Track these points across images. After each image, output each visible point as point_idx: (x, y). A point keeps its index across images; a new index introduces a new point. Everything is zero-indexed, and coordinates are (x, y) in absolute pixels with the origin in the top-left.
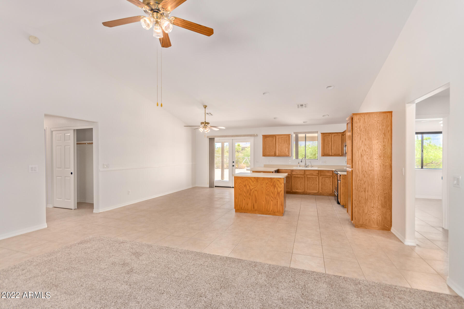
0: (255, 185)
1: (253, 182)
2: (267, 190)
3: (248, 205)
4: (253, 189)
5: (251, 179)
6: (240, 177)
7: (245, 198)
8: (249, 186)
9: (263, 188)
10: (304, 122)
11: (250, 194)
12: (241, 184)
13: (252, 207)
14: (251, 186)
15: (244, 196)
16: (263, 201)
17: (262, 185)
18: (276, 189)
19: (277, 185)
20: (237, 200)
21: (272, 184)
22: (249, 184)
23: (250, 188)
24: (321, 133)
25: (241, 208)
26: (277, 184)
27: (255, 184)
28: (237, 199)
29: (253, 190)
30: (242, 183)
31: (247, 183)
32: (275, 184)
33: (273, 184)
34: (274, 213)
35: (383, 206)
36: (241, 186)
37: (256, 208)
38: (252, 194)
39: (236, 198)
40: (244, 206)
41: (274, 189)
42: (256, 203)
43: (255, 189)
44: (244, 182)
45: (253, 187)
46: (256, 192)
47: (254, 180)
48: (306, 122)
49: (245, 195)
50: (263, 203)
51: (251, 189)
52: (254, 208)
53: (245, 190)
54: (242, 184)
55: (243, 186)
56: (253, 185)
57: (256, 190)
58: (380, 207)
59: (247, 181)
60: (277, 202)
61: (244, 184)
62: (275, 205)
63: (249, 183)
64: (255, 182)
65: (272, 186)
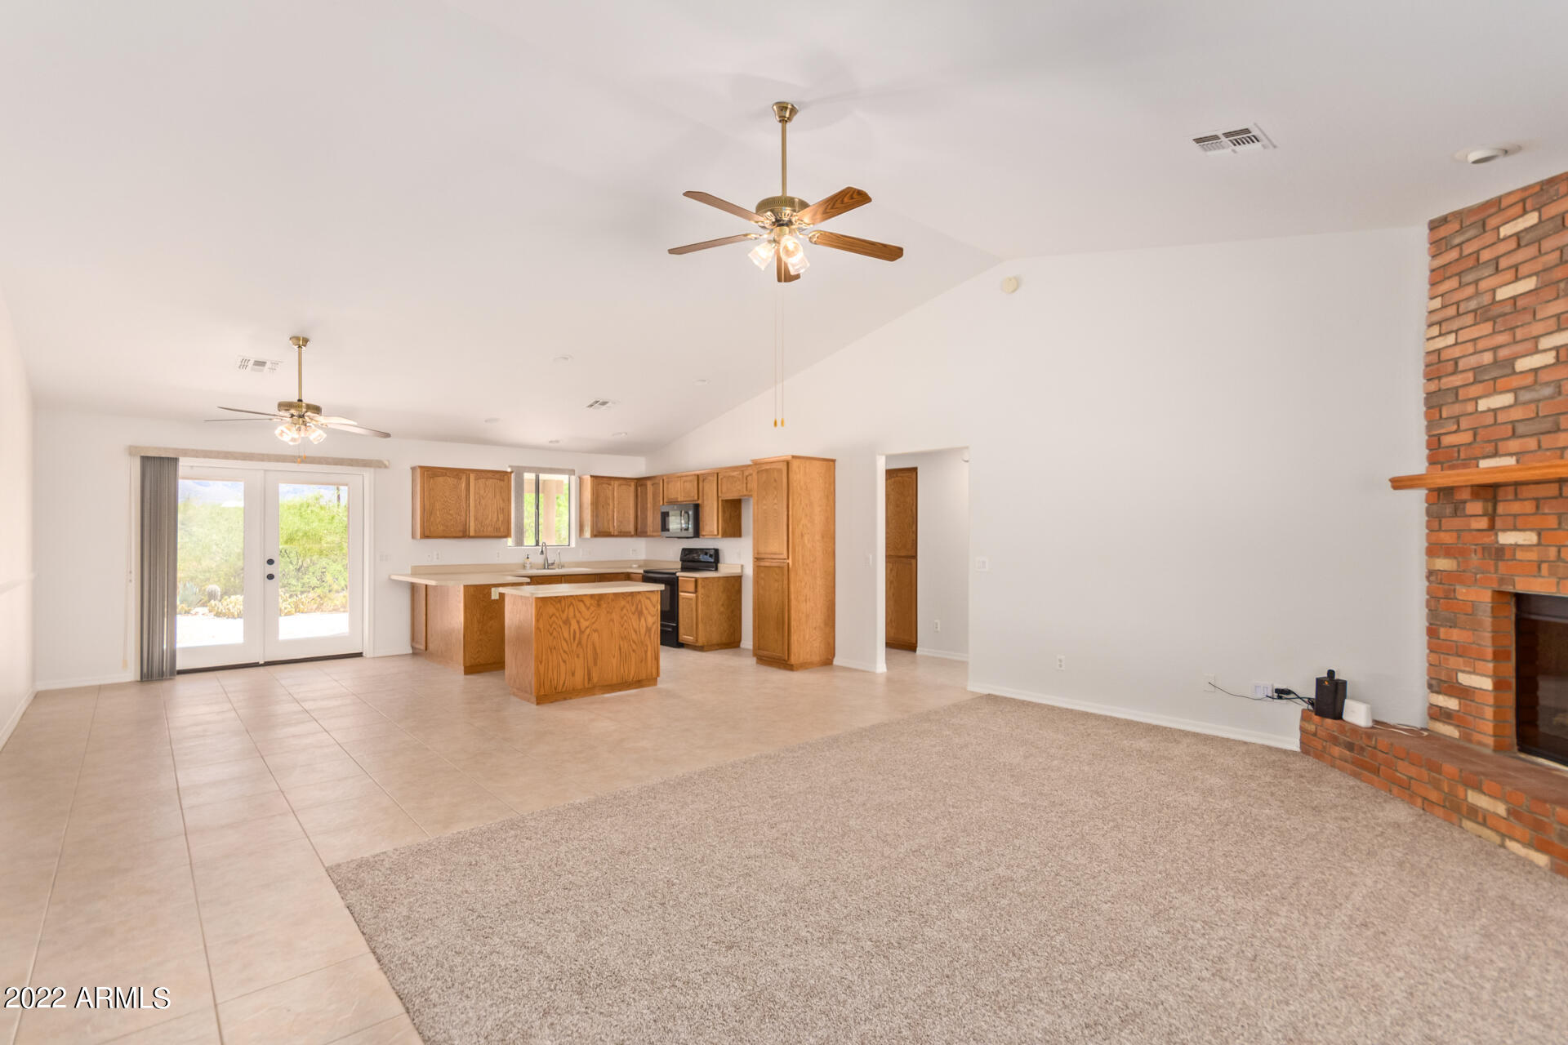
0: (593, 617)
1: (588, 609)
2: (622, 626)
3: (573, 674)
4: (587, 627)
5: (582, 601)
6: (551, 598)
7: (565, 656)
8: (578, 622)
9: (613, 621)
10: (551, 442)
11: (580, 643)
12: (554, 618)
13: (584, 678)
14: (582, 620)
15: (565, 652)
16: (614, 657)
17: (611, 613)
18: (643, 620)
19: (645, 611)
20: (542, 668)
21: (633, 609)
22: (578, 615)
23: (580, 628)
24: (591, 476)
25: (555, 689)
26: (647, 609)
27: (593, 615)
28: (543, 664)
29: (588, 631)
30: (558, 615)
31: (571, 614)
32: (642, 608)
33: (637, 608)
34: (639, 683)
35: (826, 624)
36: (554, 626)
37: (595, 680)
38: (584, 642)
39: (541, 663)
40: (564, 683)
41: (640, 620)
42: (595, 664)
43: (594, 626)
44: (563, 612)
45: (587, 623)
46: (595, 635)
47: (591, 604)
48: (557, 442)
49: (566, 648)
50: (614, 661)
51: (583, 628)
52: (589, 679)
53: (566, 635)
54: (557, 617)
55: (561, 624)
56: (586, 618)
57: (596, 631)
58: (822, 625)
59: (571, 608)
60: (646, 652)
61: (564, 616)
62: (642, 661)
63: (577, 613)
64: (592, 608)
65: (633, 614)
